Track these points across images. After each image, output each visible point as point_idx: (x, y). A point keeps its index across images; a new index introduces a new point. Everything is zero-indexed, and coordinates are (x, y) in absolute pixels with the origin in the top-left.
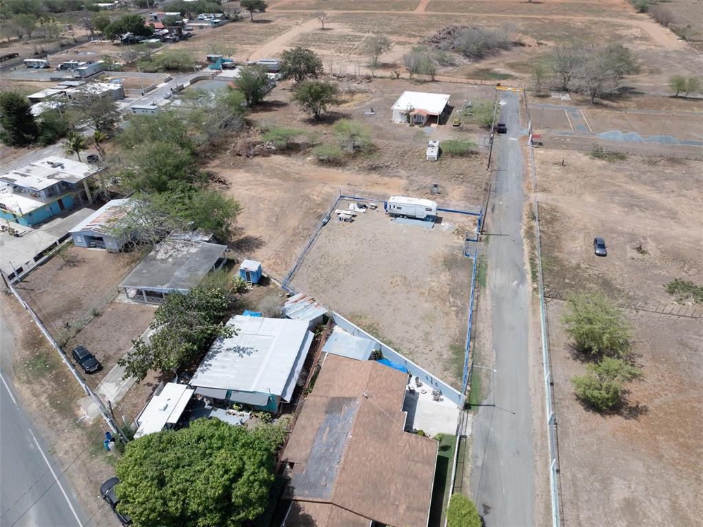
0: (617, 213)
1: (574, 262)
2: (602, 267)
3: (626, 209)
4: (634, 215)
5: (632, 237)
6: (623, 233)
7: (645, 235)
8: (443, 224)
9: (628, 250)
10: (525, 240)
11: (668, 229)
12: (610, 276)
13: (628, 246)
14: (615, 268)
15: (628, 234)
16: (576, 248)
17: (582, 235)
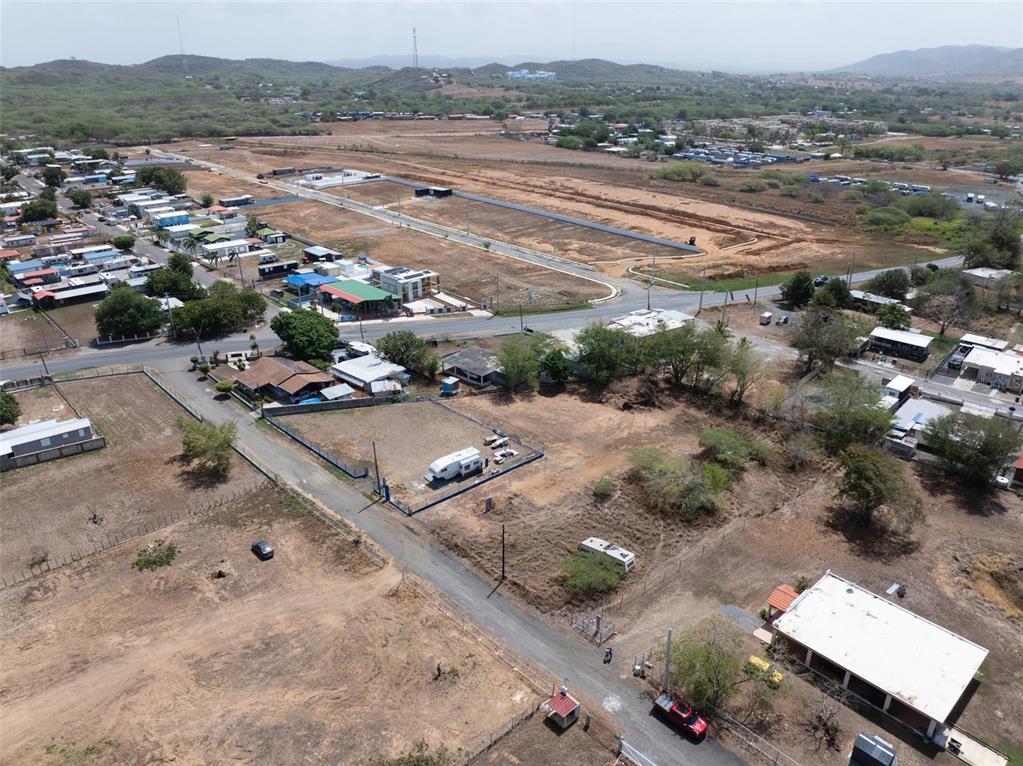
0: (278, 618)
1: (276, 526)
2: (248, 536)
3: (270, 634)
4: (254, 629)
5: (238, 591)
6: (252, 590)
7: (224, 604)
8: (423, 485)
9: (233, 570)
10: (339, 517)
11: (200, 632)
12: (235, 533)
13: (236, 574)
14: (234, 543)
15: (245, 594)
16: (286, 541)
17: (293, 558)
